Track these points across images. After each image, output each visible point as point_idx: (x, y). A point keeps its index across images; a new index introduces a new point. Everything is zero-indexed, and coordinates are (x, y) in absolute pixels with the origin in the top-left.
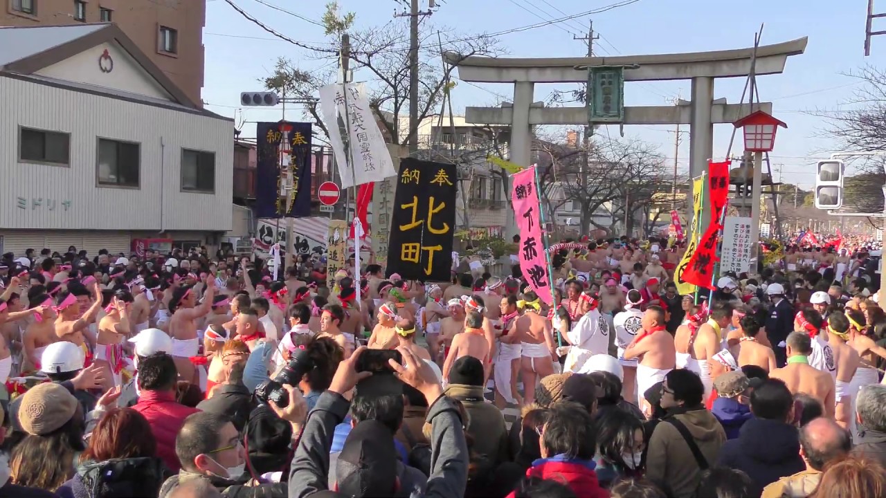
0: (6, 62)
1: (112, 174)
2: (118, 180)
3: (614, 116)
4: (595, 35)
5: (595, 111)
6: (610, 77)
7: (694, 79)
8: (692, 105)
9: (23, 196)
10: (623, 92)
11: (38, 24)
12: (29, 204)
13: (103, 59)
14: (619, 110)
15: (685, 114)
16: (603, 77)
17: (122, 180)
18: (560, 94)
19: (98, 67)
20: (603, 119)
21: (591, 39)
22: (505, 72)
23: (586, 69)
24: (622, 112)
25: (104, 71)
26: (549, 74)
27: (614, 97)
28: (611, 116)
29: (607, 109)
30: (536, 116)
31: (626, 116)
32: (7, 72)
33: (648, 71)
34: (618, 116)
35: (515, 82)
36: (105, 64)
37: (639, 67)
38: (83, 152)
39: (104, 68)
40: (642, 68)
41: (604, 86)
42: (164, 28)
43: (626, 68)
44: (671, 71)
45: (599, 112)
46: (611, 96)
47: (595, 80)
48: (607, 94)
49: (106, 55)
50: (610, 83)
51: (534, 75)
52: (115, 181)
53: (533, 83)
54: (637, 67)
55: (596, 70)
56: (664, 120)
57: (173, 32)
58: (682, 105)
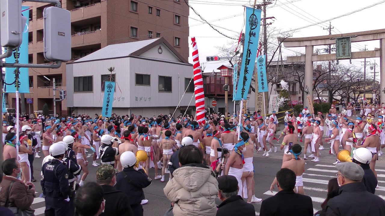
0: (131, 53)
1: (163, 88)
2: (165, 89)
3: (347, 56)
4: (332, 27)
5: (339, 55)
6: (345, 41)
7: (381, 40)
8: (381, 50)
9: (137, 96)
10: (351, 47)
11: (137, 40)
12: (139, 99)
13: (159, 49)
14: (349, 54)
15: (378, 54)
16: (342, 41)
17: (166, 90)
18: (319, 50)
19: (158, 52)
20: (343, 58)
21: (330, 29)
22: (302, 42)
23: (335, 39)
24: (350, 54)
25: (160, 53)
26: (319, 42)
27: (347, 49)
28: (346, 56)
29: (344, 54)
30: (315, 58)
31: (351, 56)
32: (132, 56)
33: (360, 38)
34: (349, 56)
35: (306, 46)
36: (160, 51)
37: (357, 36)
38: (154, 81)
39: (159, 52)
40: (358, 37)
41: (342, 45)
42: (176, 38)
43: (351, 37)
44: (371, 37)
45: (341, 55)
46: (346, 48)
47: (339, 43)
48: (344, 48)
49: (160, 48)
50: (345, 44)
51: (313, 43)
52: (164, 90)
53: (313, 46)
54: (356, 37)
55: (339, 39)
56: (368, 56)
57: (179, 39)
58: (376, 50)
